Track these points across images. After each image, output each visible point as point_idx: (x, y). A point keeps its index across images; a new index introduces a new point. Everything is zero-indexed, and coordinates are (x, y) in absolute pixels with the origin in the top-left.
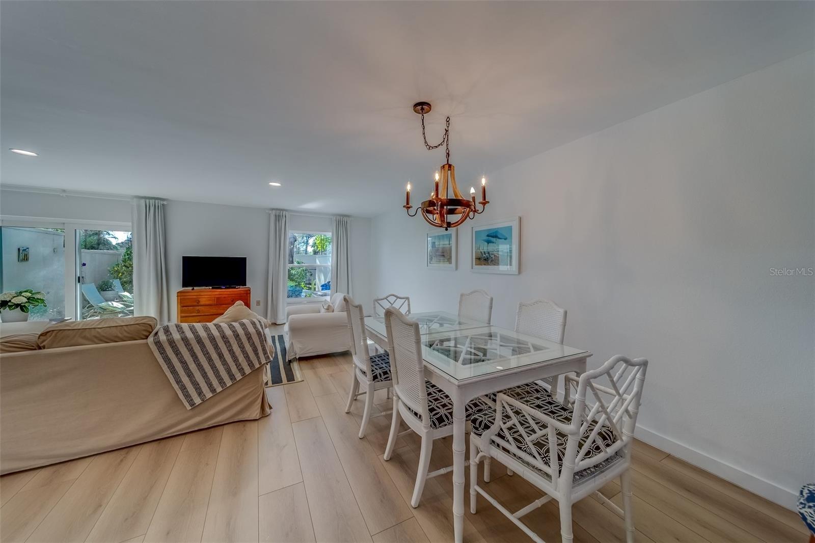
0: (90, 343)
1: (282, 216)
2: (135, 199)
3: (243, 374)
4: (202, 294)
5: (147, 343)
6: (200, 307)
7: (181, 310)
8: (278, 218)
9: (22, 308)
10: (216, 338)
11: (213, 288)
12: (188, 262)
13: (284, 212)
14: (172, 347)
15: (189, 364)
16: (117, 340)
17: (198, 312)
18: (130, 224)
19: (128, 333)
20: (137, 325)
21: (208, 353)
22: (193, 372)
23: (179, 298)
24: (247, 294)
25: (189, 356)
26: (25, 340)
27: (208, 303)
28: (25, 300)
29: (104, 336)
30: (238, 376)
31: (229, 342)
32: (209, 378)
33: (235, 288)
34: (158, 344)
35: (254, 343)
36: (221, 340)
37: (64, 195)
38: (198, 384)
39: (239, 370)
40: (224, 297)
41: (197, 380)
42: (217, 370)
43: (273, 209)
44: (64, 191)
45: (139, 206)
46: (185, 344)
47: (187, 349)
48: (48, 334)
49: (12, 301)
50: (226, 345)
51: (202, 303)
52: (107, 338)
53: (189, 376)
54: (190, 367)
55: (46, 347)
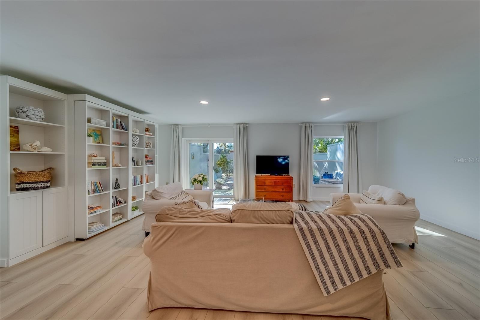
0: (258, 222)
1: (310, 127)
2: (235, 125)
3: (369, 273)
4: (267, 178)
5: (294, 229)
6: (266, 187)
7: (257, 187)
8: (307, 128)
9: (200, 182)
10: (344, 232)
11: (270, 175)
12: (260, 159)
13: (311, 124)
14: (312, 235)
15: (323, 253)
16: (274, 222)
17: (265, 190)
18: (233, 138)
19: (280, 217)
20: (284, 211)
21: (338, 245)
22: (327, 261)
23: (256, 180)
24: (291, 180)
25: (324, 245)
26: (224, 214)
27: (269, 184)
28: (202, 179)
29: (265, 218)
30: (365, 275)
31: (355, 237)
32: (339, 270)
33: (282, 175)
34: (301, 229)
35: (378, 242)
36: (349, 234)
37: (209, 126)
38: (331, 274)
39: (365, 267)
40: (278, 181)
41: (331, 269)
42: (346, 263)
43: (303, 123)
44: (209, 124)
45: (236, 128)
46: (320, 234)
47: (322, 238)
48: (236, 211)
49: (198, 179)
50: (353, 240)
51: (267, 184)
52: (268, 220)
53: (324, 264)
54: (324, 255)
55: (235, 221)
